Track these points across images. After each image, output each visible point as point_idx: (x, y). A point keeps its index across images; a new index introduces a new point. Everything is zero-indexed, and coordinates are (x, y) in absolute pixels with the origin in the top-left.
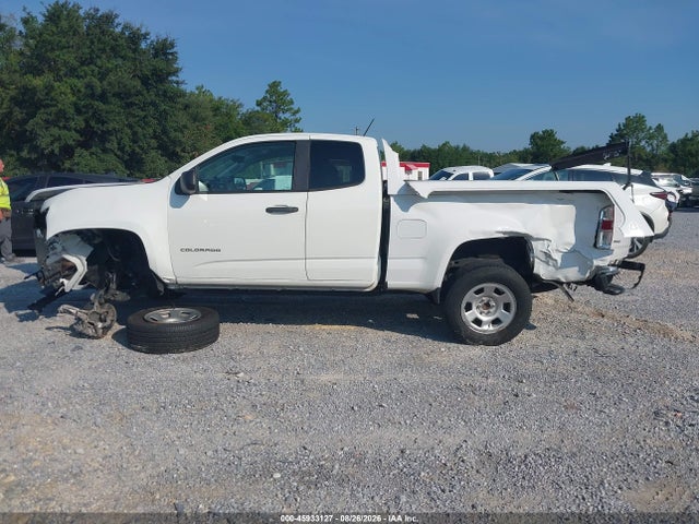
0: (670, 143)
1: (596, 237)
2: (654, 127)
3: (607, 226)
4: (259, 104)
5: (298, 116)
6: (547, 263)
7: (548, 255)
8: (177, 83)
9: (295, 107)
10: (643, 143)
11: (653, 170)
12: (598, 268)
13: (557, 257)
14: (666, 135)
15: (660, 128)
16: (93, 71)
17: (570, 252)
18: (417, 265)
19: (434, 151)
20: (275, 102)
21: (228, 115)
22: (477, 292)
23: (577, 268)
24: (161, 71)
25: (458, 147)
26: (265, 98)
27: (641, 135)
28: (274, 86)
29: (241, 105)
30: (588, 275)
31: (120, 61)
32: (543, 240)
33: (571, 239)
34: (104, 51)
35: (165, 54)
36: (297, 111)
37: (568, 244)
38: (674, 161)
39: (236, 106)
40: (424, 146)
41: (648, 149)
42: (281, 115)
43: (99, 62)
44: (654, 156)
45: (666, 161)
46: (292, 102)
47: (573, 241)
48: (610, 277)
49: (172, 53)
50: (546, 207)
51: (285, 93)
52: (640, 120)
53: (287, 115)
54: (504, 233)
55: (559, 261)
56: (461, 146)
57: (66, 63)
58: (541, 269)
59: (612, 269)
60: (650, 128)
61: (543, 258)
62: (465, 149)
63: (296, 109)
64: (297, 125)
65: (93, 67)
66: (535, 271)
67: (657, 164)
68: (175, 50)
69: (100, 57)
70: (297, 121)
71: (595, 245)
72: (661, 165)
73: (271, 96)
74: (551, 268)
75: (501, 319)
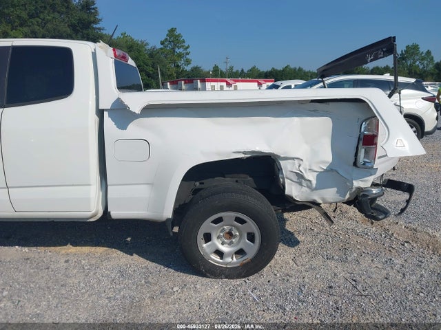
0: (435, 62)
1: (356, 154)
2: (425, 52)
3: (369, 141)
4: (162, 43)
5: (188, 50)
6: (300, 184)
7: (300, 176)
8: (99, 29)
9: (186, 45)
10: (418, 63)
11: (424, 81)
12: (359, 189)
13: (312, 177)
14: (433, 57)
15: (429, 53)
16: (37, 22)
17: (326, 171)
18: (143, 192)
19: (280, 71)
20: (173, 42)
21: (139, 51)
22: (216, 221)
23: (335, 189)
24: (84, 20)
25: (295, 68)
26: (166, 39)
27: (417, 57)
28: (172, 31)
29: (147, 44)
30: (348, 196)
31: (56, 15)
32: (293, 159)
33: (328, 157)
34: (45, 8)
35: (89, 9)
36: (188, 48)
37: (324, 162)
38: (438, 74)
39: (144, 44)
40: (273, 68)
41: (421, 67)
42: (177, 50)
43: (42, 16)
44: (425, 72)
45: (432, 74)
46: (184, 42)
47: (330, 159)
48: (373, 200)
49: (94, 9)
50: (296, 120)
51: (179, 35)
52: (415, 47)
53: (181, 50)
54: (244, 153)
55: (314, 182)
56: (298, 68)
57: (19, 17)
58: (293, 190)
59: (375, 191)
60: (422, 53)
61: (295, 178)
62: (300, 70)
63: (187, 46)
64: (187, 56)
65: (38, 19)
66: (287, 192)
67: (427, 76)
68: (95, 6)
69: (42, 12)
70: (188, 54)
71: (355, 164)
72: (430, 77)
73: (170, 38)
74: (305, 189)
75: (246, 250)
